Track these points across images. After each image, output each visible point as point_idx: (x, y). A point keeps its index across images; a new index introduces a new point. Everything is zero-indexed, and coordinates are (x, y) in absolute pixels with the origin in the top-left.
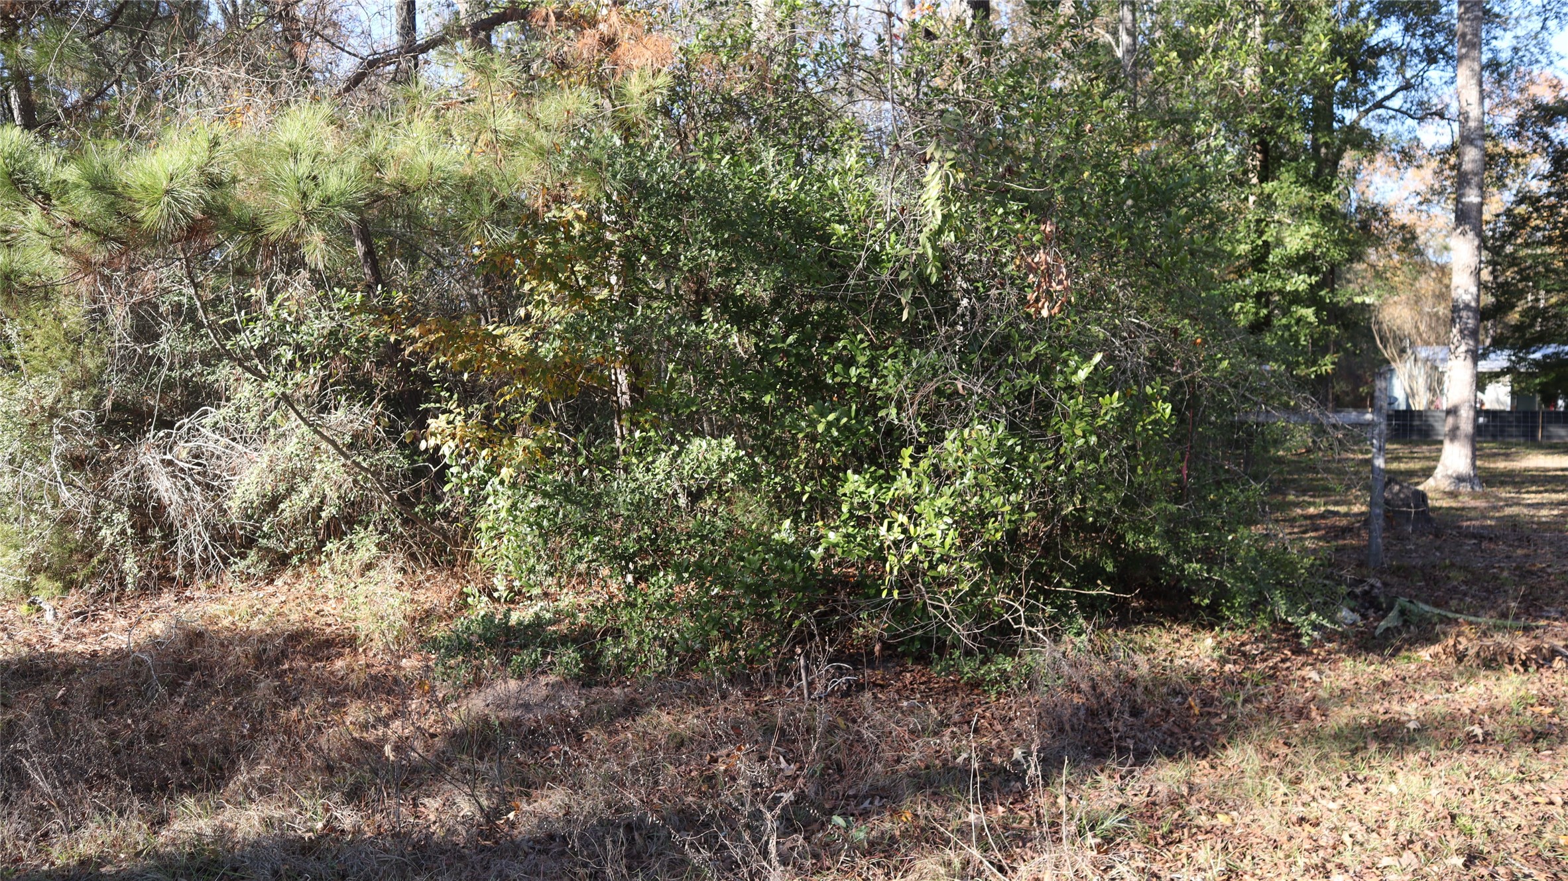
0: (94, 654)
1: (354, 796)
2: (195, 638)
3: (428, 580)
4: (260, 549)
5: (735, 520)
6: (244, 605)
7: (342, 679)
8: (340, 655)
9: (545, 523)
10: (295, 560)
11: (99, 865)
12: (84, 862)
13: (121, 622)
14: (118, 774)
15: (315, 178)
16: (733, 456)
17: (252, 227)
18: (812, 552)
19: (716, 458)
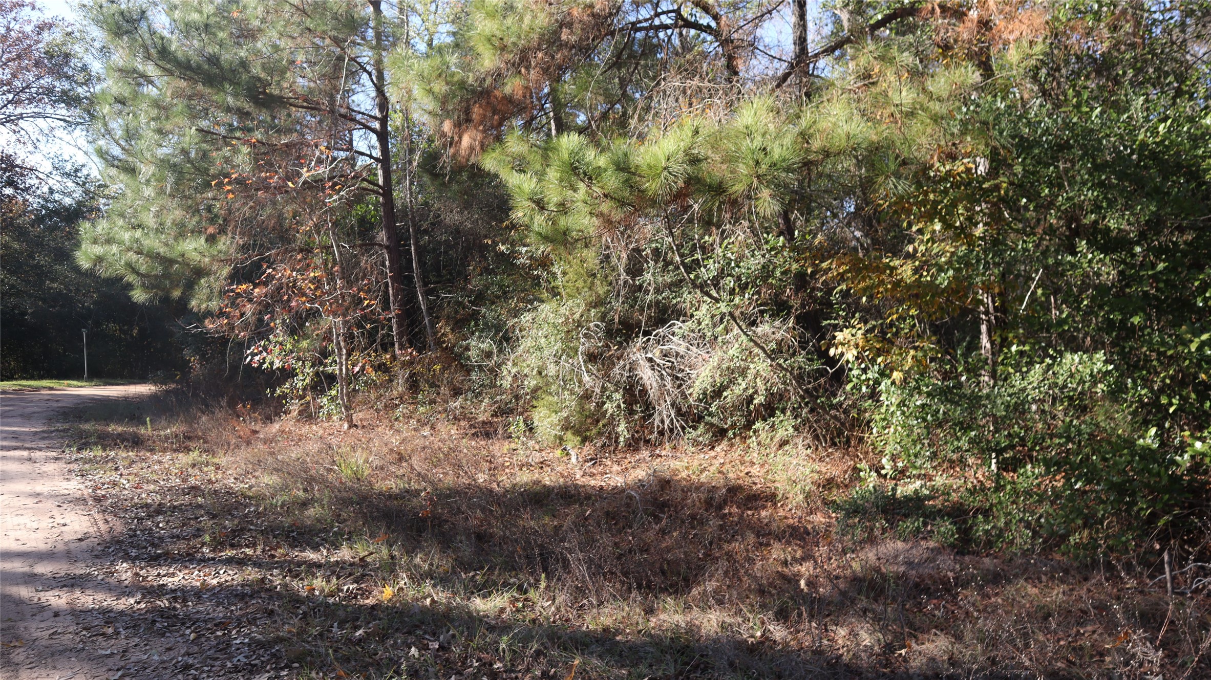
0: (601, 488)
1: (782, 615)
2: (665, 484)
3: (828, 456)
4: (706, 424)
5: (1097, 425)
6: (696, 463)
7: (766, 525)
8: (764, 507)
9: (929, 417)
10: (730, 434)
11: (615, 635)
12: (606, 630)
13: (616, 468)
14: (622, 573)
15: (765, 149)
16: (1104, 369)
17: (718, 189)
18: (1178, 458)
19: (1088, 371)
